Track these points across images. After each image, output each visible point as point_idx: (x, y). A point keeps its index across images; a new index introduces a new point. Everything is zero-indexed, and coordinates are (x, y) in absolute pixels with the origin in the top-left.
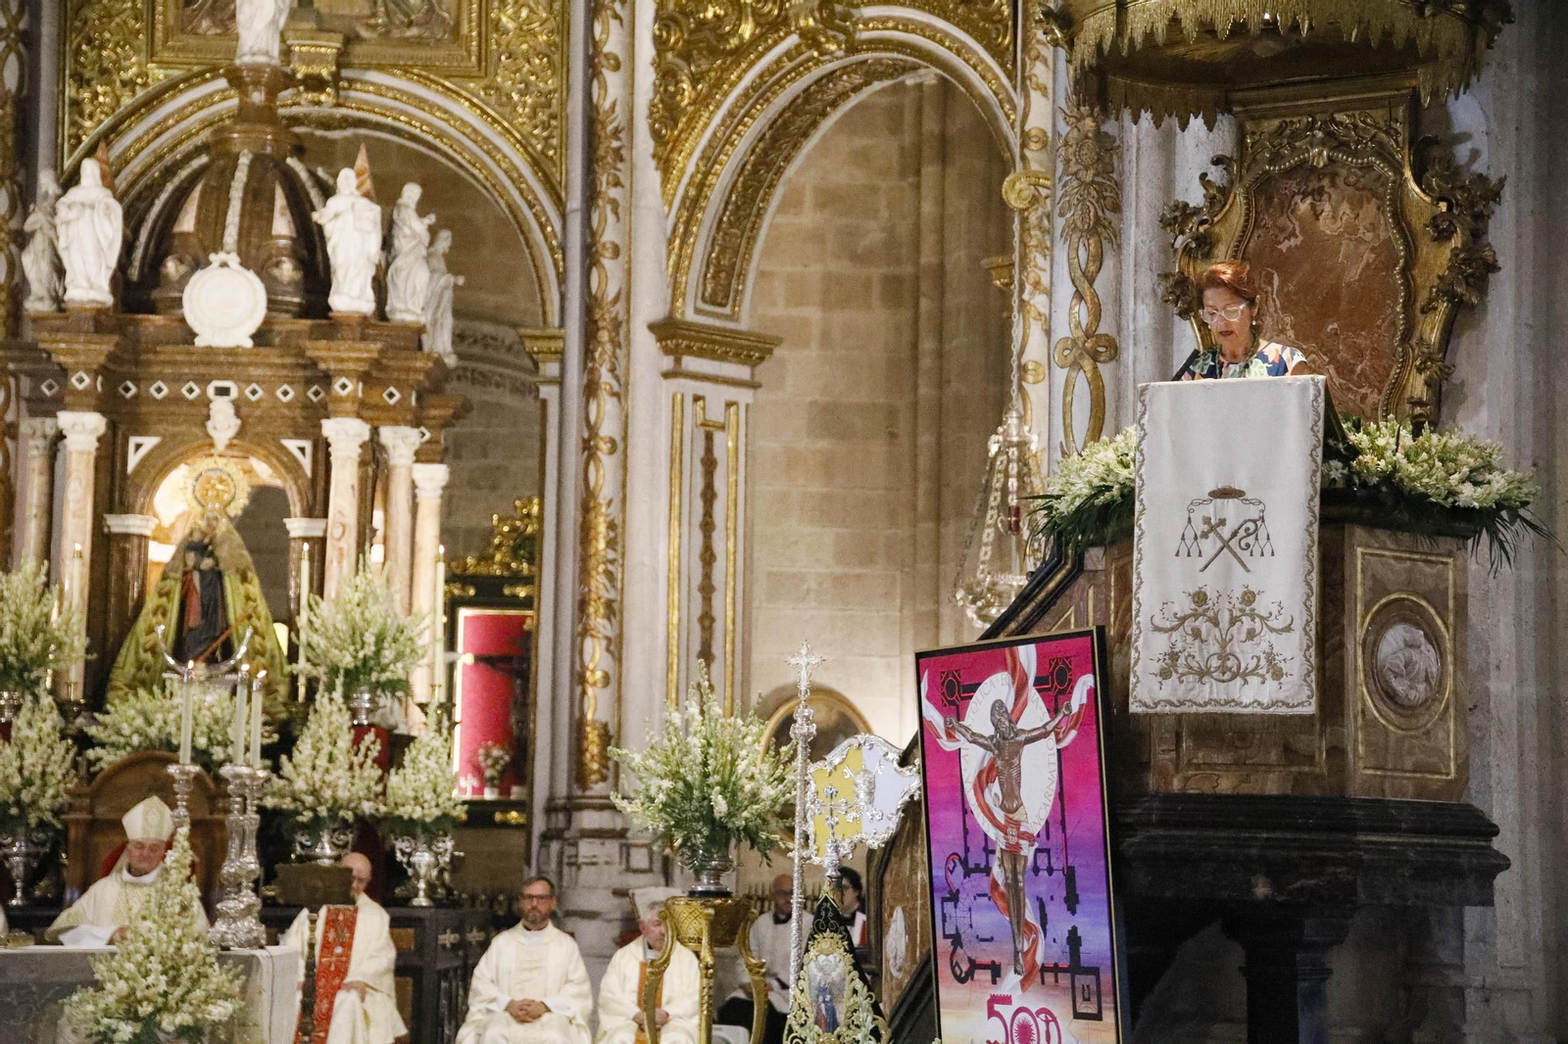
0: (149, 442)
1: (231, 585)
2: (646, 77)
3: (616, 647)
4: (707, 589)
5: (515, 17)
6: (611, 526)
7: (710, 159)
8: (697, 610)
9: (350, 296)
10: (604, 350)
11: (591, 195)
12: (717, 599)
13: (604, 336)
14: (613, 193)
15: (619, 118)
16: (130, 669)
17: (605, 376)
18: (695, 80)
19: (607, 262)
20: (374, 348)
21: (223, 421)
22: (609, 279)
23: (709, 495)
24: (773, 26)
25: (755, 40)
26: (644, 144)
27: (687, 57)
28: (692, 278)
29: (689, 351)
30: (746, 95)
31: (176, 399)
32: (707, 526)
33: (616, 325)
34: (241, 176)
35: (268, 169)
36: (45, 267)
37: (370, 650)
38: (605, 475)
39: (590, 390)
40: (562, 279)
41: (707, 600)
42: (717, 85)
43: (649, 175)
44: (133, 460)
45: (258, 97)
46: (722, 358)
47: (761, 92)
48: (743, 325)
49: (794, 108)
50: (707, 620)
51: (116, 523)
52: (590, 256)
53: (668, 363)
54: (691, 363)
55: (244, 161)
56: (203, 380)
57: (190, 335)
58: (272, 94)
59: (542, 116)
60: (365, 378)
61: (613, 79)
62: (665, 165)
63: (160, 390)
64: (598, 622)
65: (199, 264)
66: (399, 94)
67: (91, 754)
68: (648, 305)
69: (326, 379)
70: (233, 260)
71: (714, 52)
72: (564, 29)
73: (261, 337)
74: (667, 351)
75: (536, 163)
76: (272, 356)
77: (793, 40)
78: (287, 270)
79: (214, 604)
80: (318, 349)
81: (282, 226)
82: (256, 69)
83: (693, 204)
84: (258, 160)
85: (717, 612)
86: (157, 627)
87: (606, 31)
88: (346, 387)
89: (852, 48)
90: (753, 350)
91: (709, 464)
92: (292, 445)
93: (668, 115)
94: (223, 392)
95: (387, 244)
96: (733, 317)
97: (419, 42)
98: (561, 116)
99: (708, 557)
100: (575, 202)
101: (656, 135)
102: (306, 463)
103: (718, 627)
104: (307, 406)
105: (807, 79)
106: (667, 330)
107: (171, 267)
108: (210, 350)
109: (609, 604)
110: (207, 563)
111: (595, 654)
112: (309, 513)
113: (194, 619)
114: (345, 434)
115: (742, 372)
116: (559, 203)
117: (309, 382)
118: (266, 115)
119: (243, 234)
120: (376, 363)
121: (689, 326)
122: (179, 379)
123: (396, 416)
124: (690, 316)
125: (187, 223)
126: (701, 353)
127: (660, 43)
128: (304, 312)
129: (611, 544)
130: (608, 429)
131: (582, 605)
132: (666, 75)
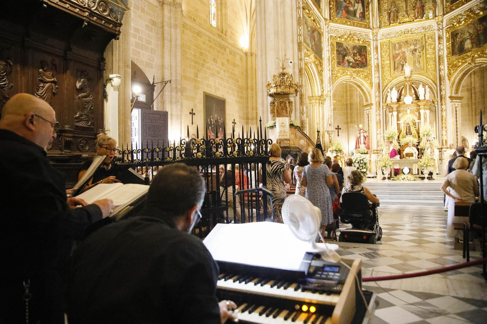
0: (401, 114)
1: (411, 127)
2: (446, 71)
3: (446, 131)
4: (457, 125)
5: (430, 67)
6: (445, 119)
7: (455, 78)
8: (456, 127)
9: (421, 97)
10: (443, 100)
11: (440, 84)
12: (458, 125)
13: (443, 99)
14: (443, 83)
15: (443, 76)
16: (401, 136)
17: (444, 103)
18: (453, 70)
19: (443, 91)
20: (425, 102)
21: (409, 111)
22: (443, 93)
23: (456, 115)
24: (463, 63)
25: (461, 65)
26: (447, 78)
27: (452, 68)
28: (453, 92)
29: (453, 99)
30: (460, 71)
31: (404, 110)
32: (456, 118)
33: (444, 97)
34: (408, 87)
35: (411, 86)
36: (390, 98)
37: (428, 132)
38: (444, 113)
39: (442, 105)
40: (437, 93)
41: (457, 126)
42: (456, 70)
43: (447, 81)
44: (400, 116)
45: (408, 79)
46: (457, 99)
47: (462, 70)
48: (459, 96)
49: (466, 71)
50: (457, 128)
51: (399, 122)
52: (441, 90)
53: (451, 101)
54: (454, 100)
55: (408, 86)
56: (406, 107)
57: (405, 103)
58: (409, 78)
59: (434, 76)
60: (424, 106)
61: (442, 72)
62: (449, 80)
63: (402, 109)
64: (444, 128)
65: (405, 96)
66: (417, 77)
67: (400, 144)
68: (448, 95)
69: (420, 106)
70: (409, 95)
71: (455, 67)
72: (436, 67)
73: (412, 103)
74: (451, 100)
75: (433, 82)
76: (413, 104)
77: (467, 64)
78: (414, 96)
79: (410, 130)
80: (418, 103)
81: (413, 91)
82: (408, 77)
83: (453, 84)
84: (409, 85)
85: (458, 127)
86: (404, 132)
87: (441, 66)
88: (422, 107)
89: (475, 64)
90: (460, 98)
91: (456, 111)
92: (416, 113)
93: (450, 74)
94: (408, 108)
95: (425, 92)
96: (458, 95)
97: (419, 71)
98: (436, 76)
99: (457, 121)
100: (438, 85)
101: (448, 76)
102: (418, 115)
103: (458, 128)
104: (417, 109)
105: (469, 68)
106: (451, 97)
107: (402, 97)
108: (407, 105)
109: (445, 127)
110: (409, 125)
111: (444, 132)
112: (418, 120)
113: (408, 131)
114: (422, 111)
115: (459, 101)
116: (436, 85)
117: (417, 107)
118: (409, 81)
119: (409, 93)
120: (425, 104)
121: (454, 97)
122: (404, 108)
123: (427, 109)
124: (453, 95)
125: (403, 92)
126: (455, 99)
127: (448, 67)
128: (416, 100)
129: (445, 121)
130: (444, 108)
131: (442, 127)
132: (449, 70)
